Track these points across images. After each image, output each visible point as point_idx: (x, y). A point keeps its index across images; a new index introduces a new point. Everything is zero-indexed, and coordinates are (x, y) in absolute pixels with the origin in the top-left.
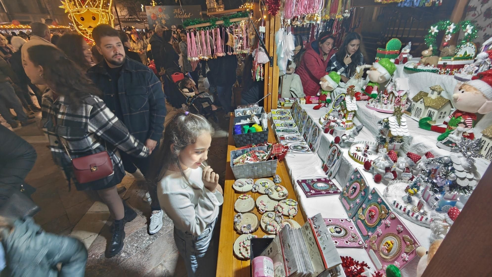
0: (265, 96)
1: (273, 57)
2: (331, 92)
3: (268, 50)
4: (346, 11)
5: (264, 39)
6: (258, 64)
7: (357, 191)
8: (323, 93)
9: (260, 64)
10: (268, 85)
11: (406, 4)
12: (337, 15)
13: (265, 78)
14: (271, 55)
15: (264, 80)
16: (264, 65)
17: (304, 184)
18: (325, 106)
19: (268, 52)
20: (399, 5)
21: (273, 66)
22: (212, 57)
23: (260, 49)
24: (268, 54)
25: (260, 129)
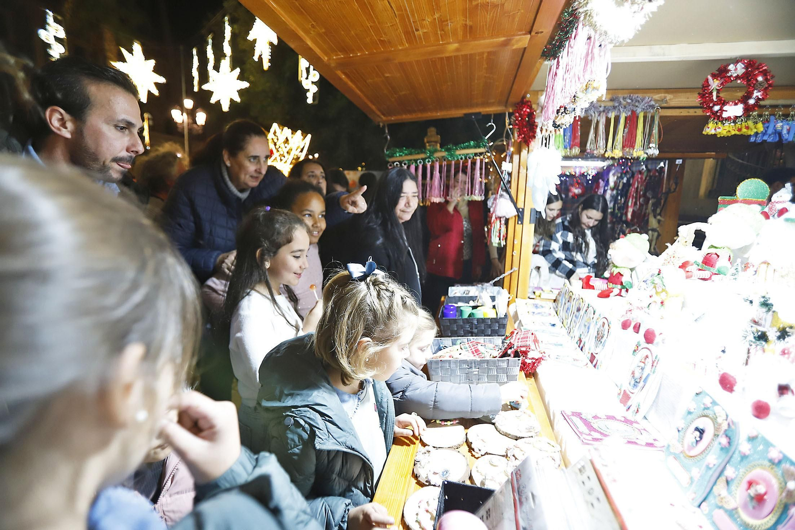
0: (507, 273)
1: (523, 209)
2: (632, 270)
3: (515, 198)
4: (651, 145)
5: (509, 182)
6: (496, 218)
7: (707, 436)
8: (616, 271)
9: (500, 218)
10: (513, 255)
11: (765, 138)
12: (636, 152)
13: (508, 242)
14: (520, 205)
15: (505, 246)
16: (507, 221)
17: (576, 420)
18: (619, 295)
19: (515, 201)
20: (752, 139)
21: (522, 223)
22: (423, 203)
23: (501, 196)
24: (515, 204)
25: (491, 314)
